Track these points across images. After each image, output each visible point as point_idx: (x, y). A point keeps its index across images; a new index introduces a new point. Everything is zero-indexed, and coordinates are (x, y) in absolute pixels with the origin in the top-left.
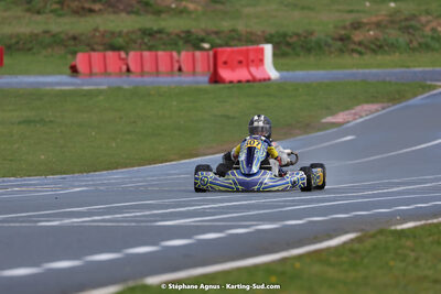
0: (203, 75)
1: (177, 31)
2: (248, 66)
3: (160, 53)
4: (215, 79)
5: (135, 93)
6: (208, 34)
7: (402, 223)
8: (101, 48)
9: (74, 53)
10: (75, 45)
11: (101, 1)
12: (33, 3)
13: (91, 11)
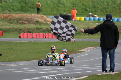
1: (45, 28)
3: (41, 34)
5: (34, 43)
8: (26, 32)
9: (20, 33)
10: (20, 31)
11: (26, 21)
12: (10, 21)
13: (24, 23)
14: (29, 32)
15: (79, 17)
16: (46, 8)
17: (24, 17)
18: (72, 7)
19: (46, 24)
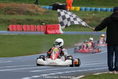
0: (43, 32)
1: (36, 20)
2: (55, 30)
3: (32, 26)
4: (46, 33)
5: (25, 36)
6: (44, 20)
7: (96, 73)
8: (16, 24)
9: (9, 25)
10: (9, 23)
11: (16, 11)
13: (13, 14)
14: (19, 24)
15: (74, 6)
17: (12, 6)
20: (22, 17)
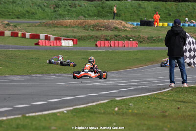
1: (124, 36)
3: (119, 41)
5: (112, 52)
6: (132, 36)
8: (103, 40)
9: (96, 41)
10: (97, 39)
11: (103, 27)
12: (86, 28)
13: (101, 30)
14: (107, 40)
15: (162, 22)
16: (125, 12)
17: (100, 23)
18: (154, 12)
19: (126, 30)
20: (110, 33)
